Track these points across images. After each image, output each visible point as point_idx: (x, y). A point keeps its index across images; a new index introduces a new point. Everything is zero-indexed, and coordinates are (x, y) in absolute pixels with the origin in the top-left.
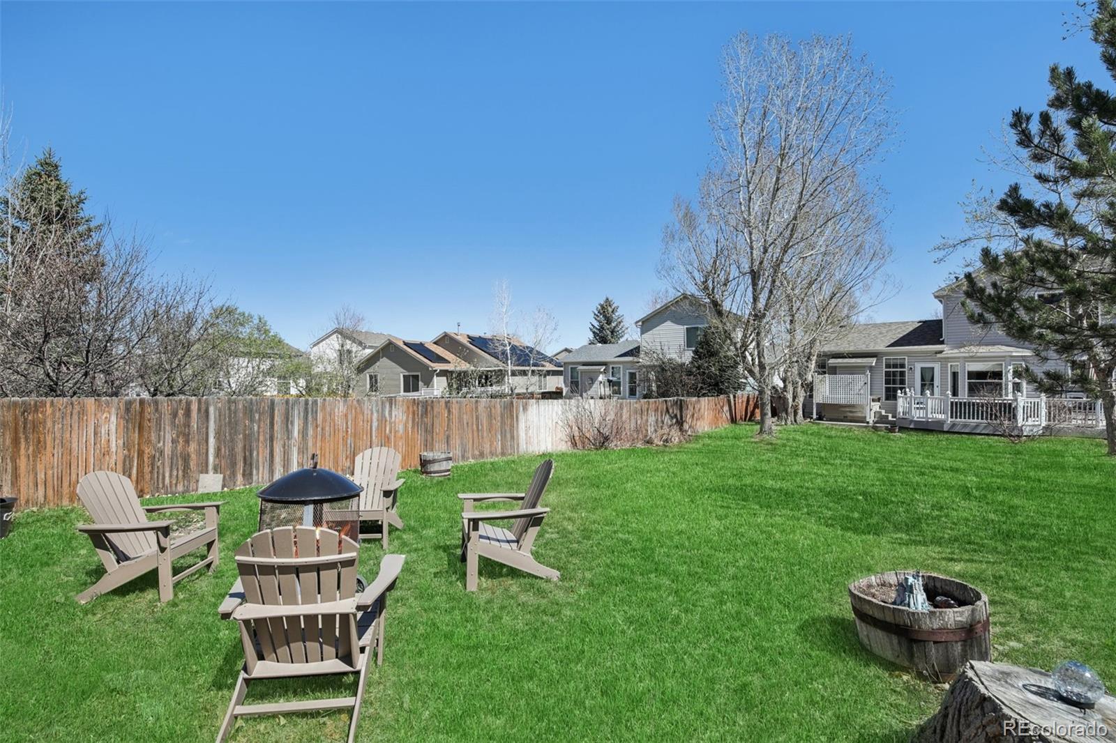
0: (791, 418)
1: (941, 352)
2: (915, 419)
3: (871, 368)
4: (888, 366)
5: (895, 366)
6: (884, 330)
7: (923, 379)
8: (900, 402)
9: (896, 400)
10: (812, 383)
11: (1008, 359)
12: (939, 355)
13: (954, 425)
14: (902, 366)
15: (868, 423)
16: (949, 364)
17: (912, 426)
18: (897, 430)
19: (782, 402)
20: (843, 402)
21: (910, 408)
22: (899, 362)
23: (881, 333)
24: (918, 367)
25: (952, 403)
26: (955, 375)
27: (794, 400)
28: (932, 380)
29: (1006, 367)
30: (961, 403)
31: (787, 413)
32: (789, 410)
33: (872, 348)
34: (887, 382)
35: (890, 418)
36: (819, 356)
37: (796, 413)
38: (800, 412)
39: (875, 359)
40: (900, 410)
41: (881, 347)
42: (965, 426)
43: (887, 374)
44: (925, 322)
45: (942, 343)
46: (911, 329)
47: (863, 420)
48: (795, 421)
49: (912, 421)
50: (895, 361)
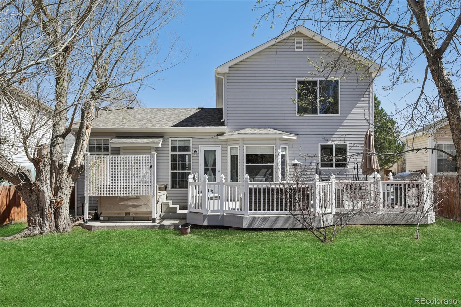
0: (50, 222)
1: (222, 134)
2: (209, 213)
3: (157, 149)
4: (174, 149)
5: (181, 149)
6: (169, 113)
7: (206, 164)
8: (191, 191)
9: (186, 187)
10: (82, 167)
11: (278, 141)
12: (220, 138)
13: (254, 219)
14: (187, 148)
15: (154, 220)
16: (229, 147)
17: (205, 223)
18: (189, 230)
19: (34, 197)
20: (123, 193)
21: (203, 198)
22: (184, 144)
23: (166, 115)
24: (202, 149)
25: (251, 189)
26: (235, 159)
27: (55, 195)
28: (214, 164)
29: (277, 151)
30: (260, 189)
31: (43, 216)
32: (47, 210)
33: (157, 127)
34: (174, 167)
35: (179, 211)
36: (94, 134)
37: (57, 214)
38: (65, 212)
39: (161, 140)
40: (191, 201)
41: (166, 127)
42: (265, 219)
43: (173, 157)
44: (202, 109)
45: (222, 124)
46: (192, 113)
47: (147, 217)
48: (57, 226)
49: (205, 216)
50: (181, 143)
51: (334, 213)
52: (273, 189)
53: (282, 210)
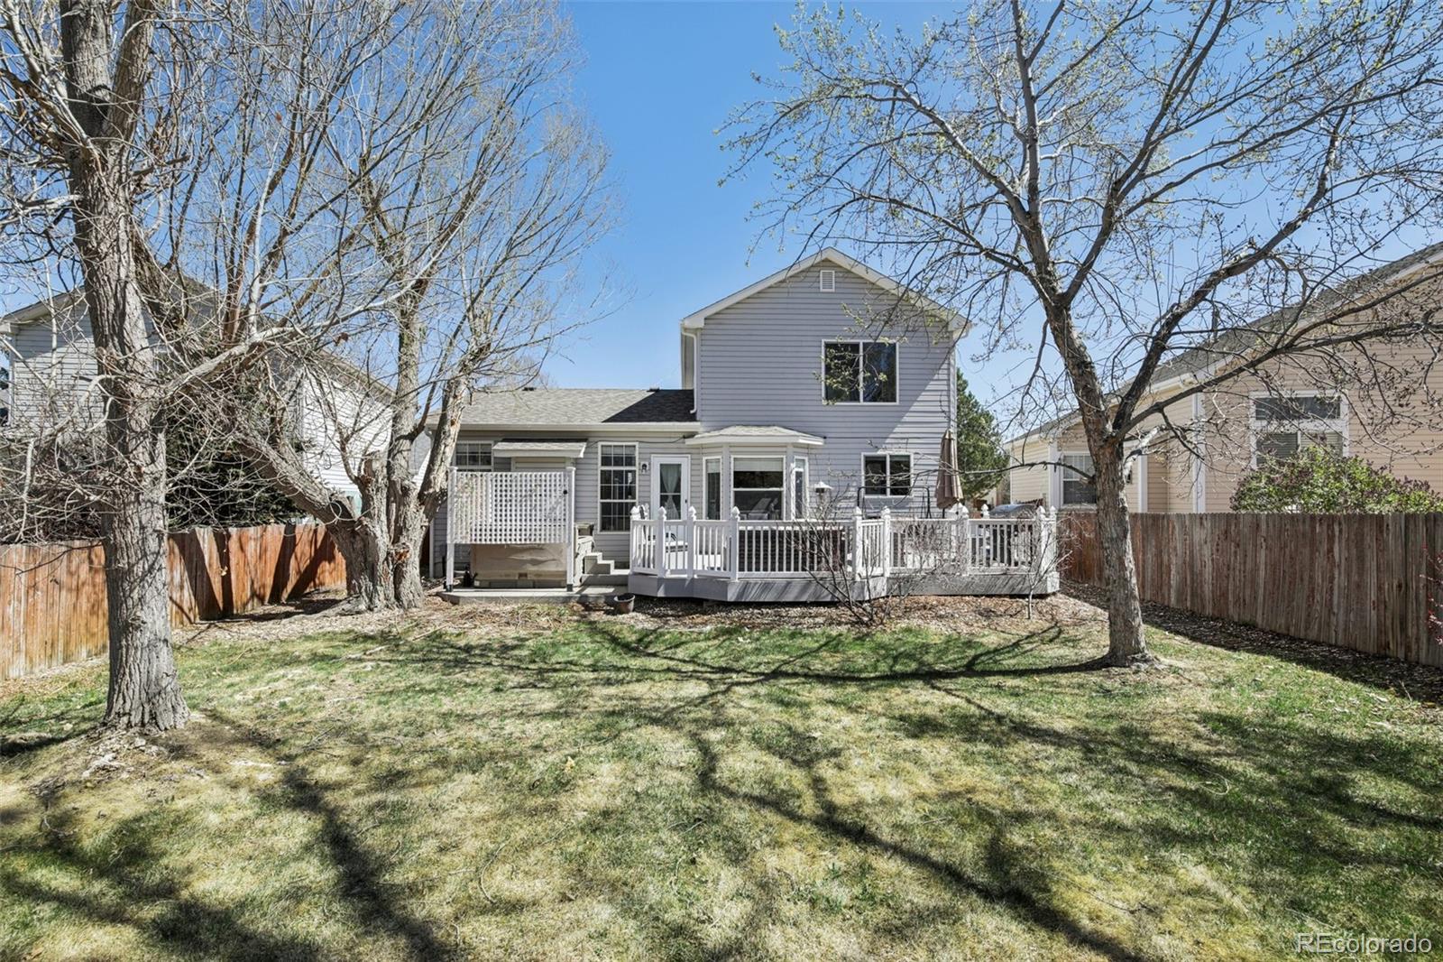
0: (385, 589)
1: (691, 435)
2: (668, 575)
3: (576, 462)
4: (606, 461)
5: (618, 461)
6: (597, 398)
7: (663, 488)
8: (637, 537)
9: (628, 529)
10: (444, 493)
11: (791, 449)
12: (689, 442)
13: (746, 586)
14: (630, 461)
15: (570, 588)
16: (704, 458)
17: (661, 594)
18: (632, 605)
19: (359, 545)
20: (515, 540)
21: (658, 548)
22: (624, 452)
23: (592, 402)
24: (657, 461)
25: (742, 533)
26: (714, 480)
27: (395, 541)
28: (678, 488)
29: (788, 466)
30: (758, 533)
31: (373, 577)
32: (381, 567)
33: (577, 423)
34: (605, 493)
35: (614, 572)
36: (465, 433)
37: (398, 575)
38: (413, 571)
39: (584, 445)
40: (635, 553)
41: (593, 420)
42: (766, 586)
43: (605, 477)
44: (657, 391)
45: (693, 418)
46: (639, 399)
47: (558, 581)
48: (398, 597)
49: (661, 581)
50: (618, 451)
51: (887, 575)
52: (781, 533)
53: (796, 569)
